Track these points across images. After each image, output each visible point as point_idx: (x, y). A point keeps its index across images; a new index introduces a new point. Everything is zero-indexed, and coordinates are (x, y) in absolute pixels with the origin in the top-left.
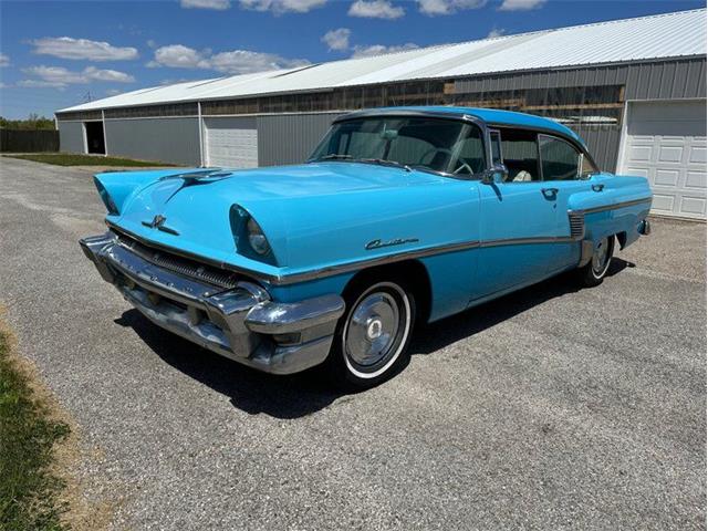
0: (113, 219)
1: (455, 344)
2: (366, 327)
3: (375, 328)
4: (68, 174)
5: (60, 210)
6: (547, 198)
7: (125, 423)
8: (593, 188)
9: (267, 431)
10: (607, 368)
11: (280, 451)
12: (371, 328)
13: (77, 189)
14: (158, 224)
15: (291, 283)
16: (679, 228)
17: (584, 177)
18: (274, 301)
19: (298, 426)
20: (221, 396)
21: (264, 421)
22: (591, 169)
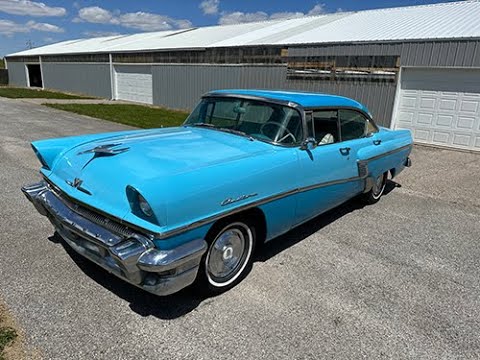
0: (46, 172)
1: (283, 252)
2: (222, 253)
3: (228, 252)
4: (15, 106)
5: (8, 139)
6: (343, 154)
7: (56, 326)
8: (374, 142)
9: (154, 330)
10: (378, 270)
11: (162, 346)
12: (225, 253)
13: (21, 119)
14: (77, 185)
15: (169, 236)
16: (431, 153)
17: (368, 136)
18: (157, 249)
19: (174, 325)
20: (123, 301)
21: (152, 321)
22: (373, 129)
